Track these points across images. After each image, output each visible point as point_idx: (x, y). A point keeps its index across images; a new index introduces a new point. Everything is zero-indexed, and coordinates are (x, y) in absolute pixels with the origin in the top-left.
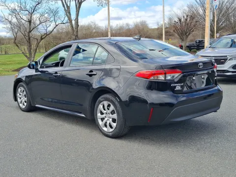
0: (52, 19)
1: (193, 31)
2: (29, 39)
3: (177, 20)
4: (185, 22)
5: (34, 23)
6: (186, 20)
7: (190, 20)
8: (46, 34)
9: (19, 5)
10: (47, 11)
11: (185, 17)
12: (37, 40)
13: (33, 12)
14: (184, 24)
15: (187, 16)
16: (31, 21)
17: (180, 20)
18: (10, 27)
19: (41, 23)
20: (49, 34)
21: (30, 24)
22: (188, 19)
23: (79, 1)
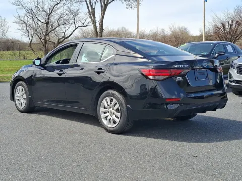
0: (72, 21)
1: (239, 39)
2: (46, 42)
3: (220, 25)
4: (230, 29)
5: (52, 25)
6: (231, 25)
7: (236, 26)
8: (64, 37)
9: (36, 5)
10: (67, 12)
11: (230, 23)
12: (54, 43)
13: (52, 12)
14: (228, 30)
15: (232, 21)
16: (48, 22)
17: (224, 26)
18: (25, 29)
19: (59, 25)
20: (67, 38)
21: (47, 26)
22: (234, 26)
23: (104, 2)
